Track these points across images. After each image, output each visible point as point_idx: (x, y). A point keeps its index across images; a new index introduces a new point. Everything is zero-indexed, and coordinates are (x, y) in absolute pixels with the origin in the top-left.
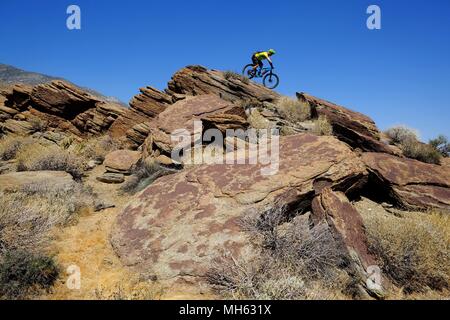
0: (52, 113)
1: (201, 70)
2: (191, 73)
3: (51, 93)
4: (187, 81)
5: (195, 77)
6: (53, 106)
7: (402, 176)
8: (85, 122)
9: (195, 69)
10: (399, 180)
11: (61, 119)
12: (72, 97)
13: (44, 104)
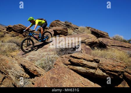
0: (17, 32)
1: (59, 21)
2: (55, 22)
3: (17, 27)
4: (54, 24)
5: (56, 23)
6: (18, 30)
7: (110, 43)
8: (25, 34)
9: (57, 21)
10: (109, 44)
11: (19, 34)
12: (23, 28)
13: (15, 30)
